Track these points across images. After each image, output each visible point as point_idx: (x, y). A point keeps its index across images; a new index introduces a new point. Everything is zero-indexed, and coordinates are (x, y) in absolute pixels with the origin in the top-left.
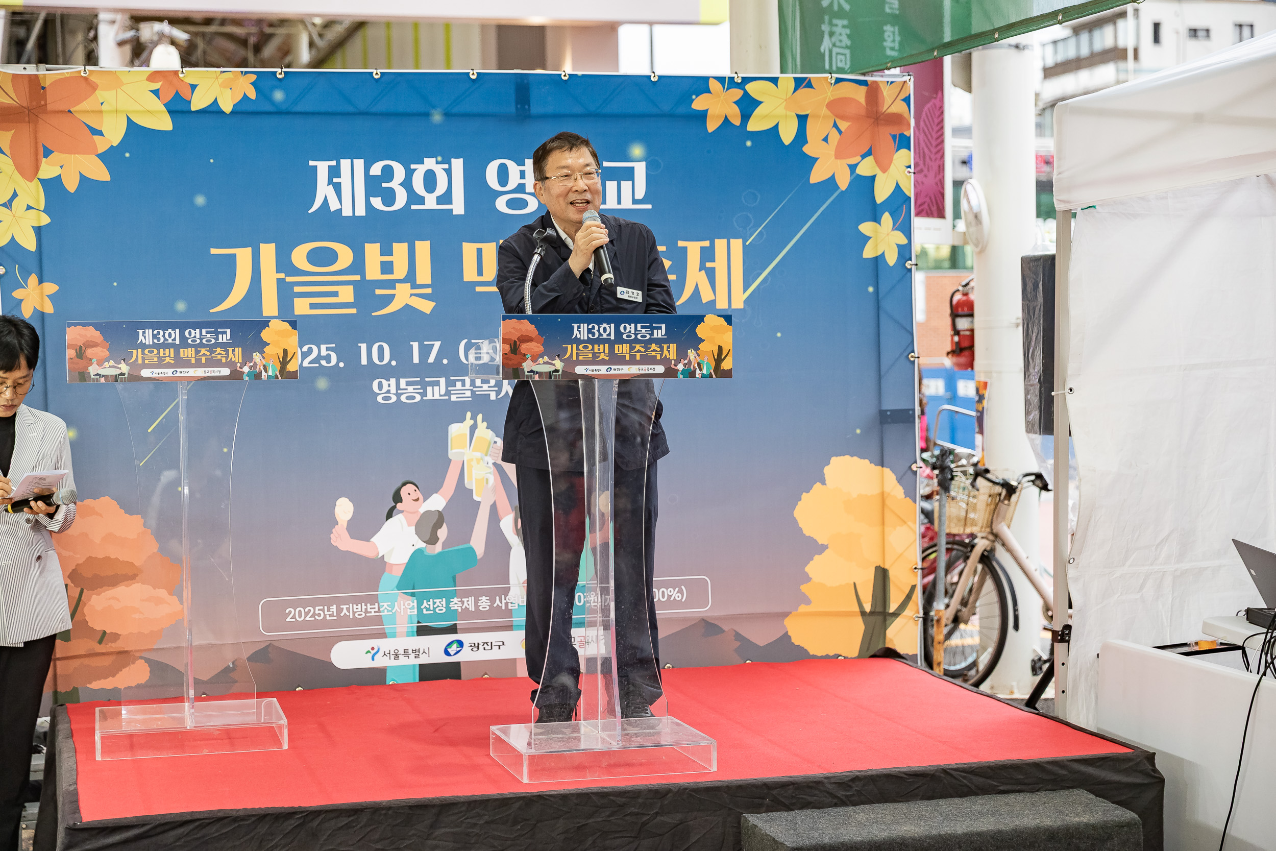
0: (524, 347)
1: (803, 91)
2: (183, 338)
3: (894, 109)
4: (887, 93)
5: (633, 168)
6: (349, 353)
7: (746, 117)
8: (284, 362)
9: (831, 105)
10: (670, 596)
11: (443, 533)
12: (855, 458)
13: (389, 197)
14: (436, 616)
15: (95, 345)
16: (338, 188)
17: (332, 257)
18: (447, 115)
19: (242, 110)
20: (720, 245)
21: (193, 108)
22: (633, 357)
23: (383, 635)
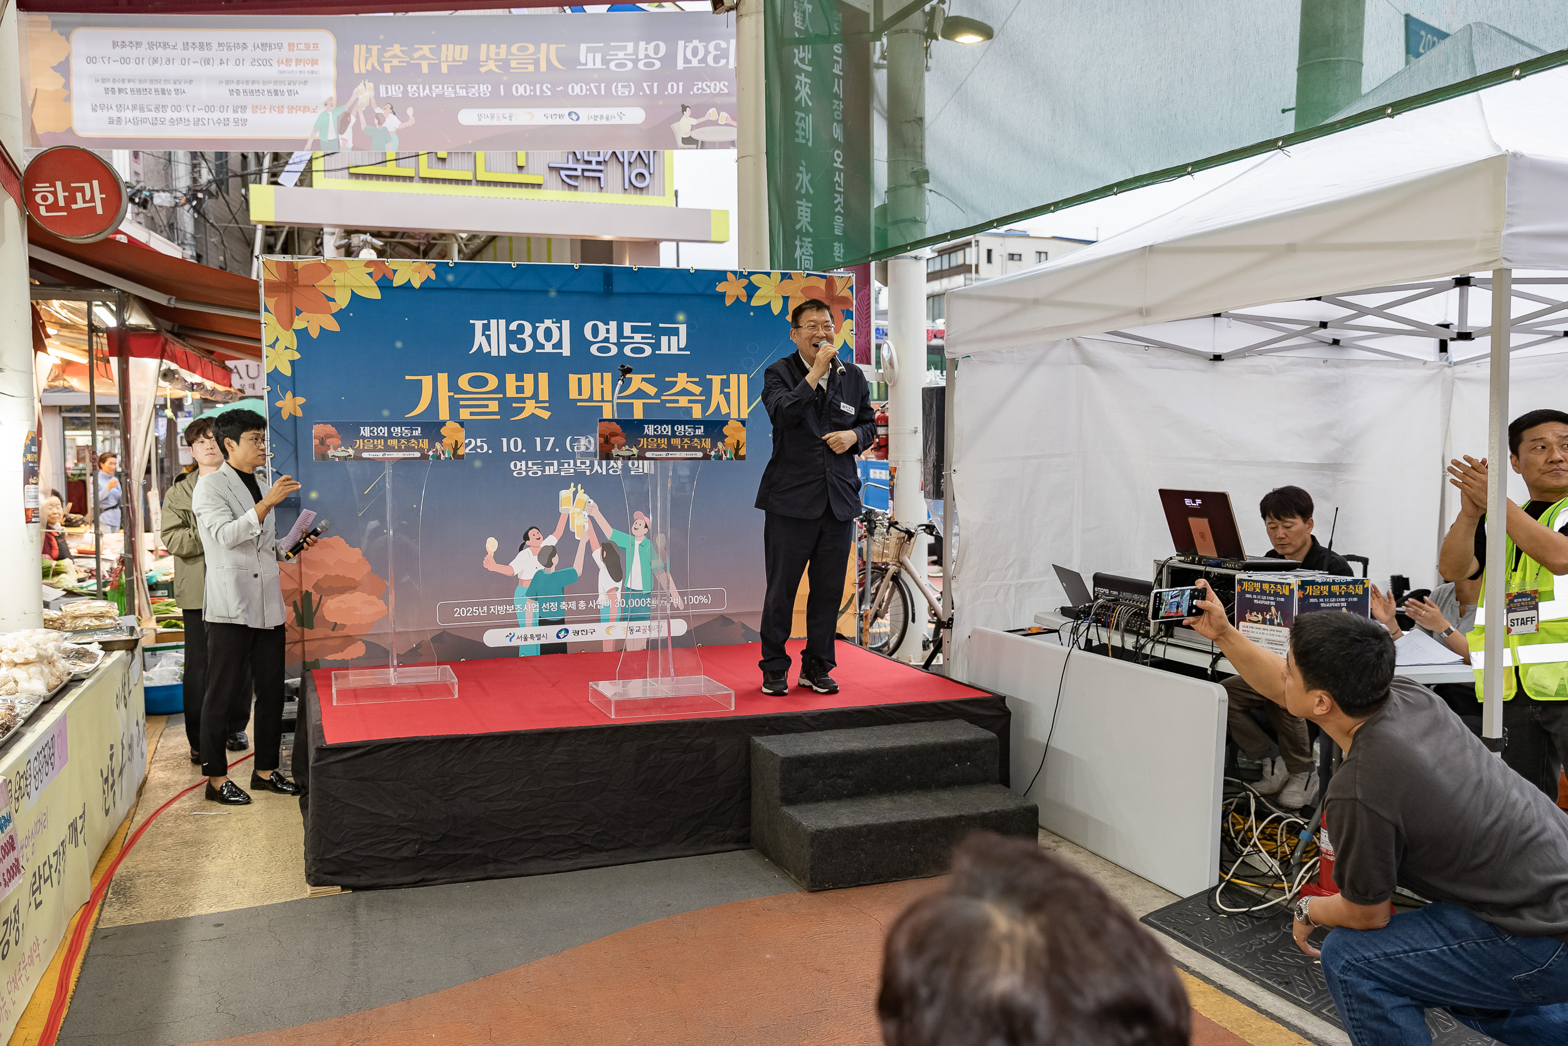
0: (613, 440)
1: (786, 281)
2: (389, 432)
3: (843, 294)
4: (839, 284)
6: (495, 445)
7: (750, 297)
8: (456, 449)
10: (700, 601)
11: (555, 560)
13: (522, 344)
14: (551, 613)
15: (332, 437)
16: (488, 338)
17: (484, 382)
18: (559, 292)
19: (426, 287)
20: (733, 377)
21: (395, 285)
22: (683, 447)
23: (517, 625)
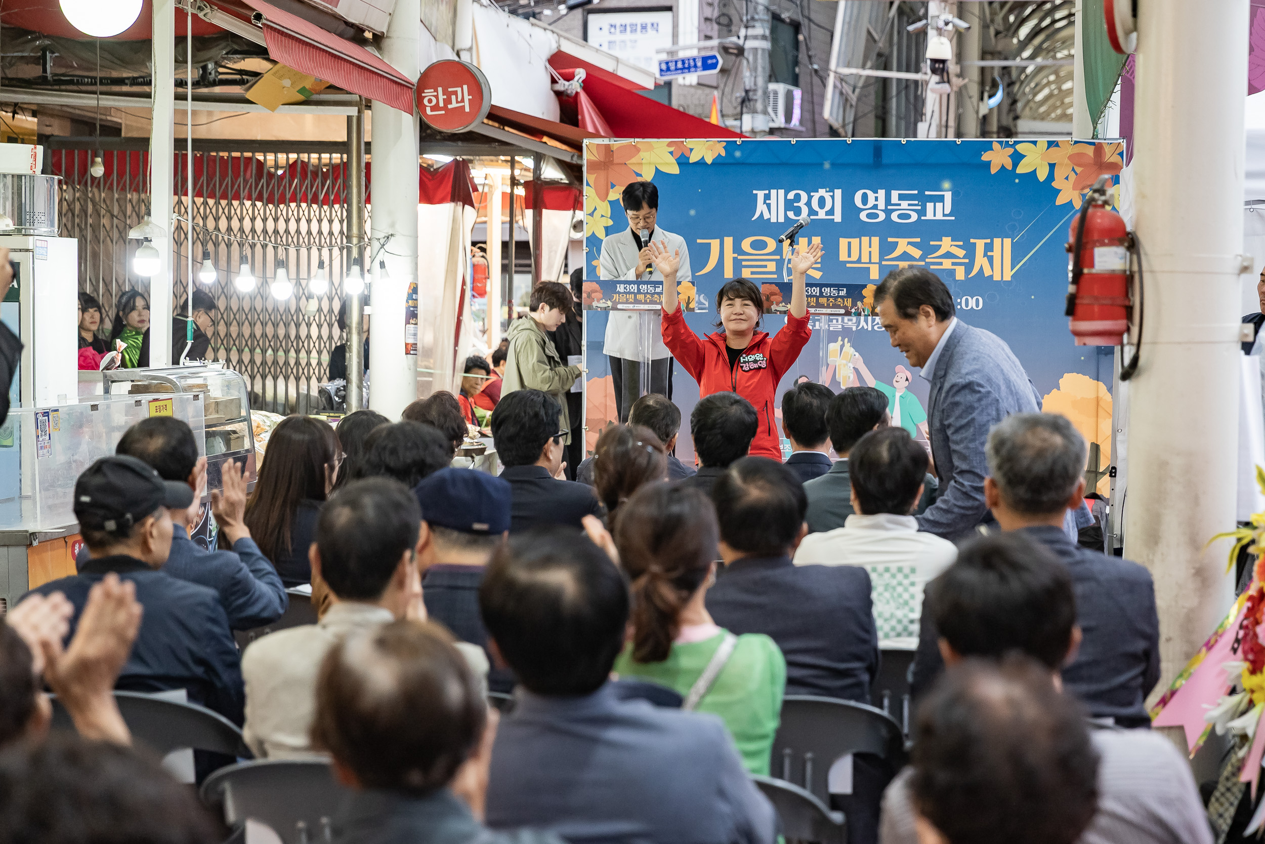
0: (773, 298)
1: (1052, 149)
2: (639, 289)
3: (1112, 160)
4: (1108, 150)
5: (943, 196)
7: (1015, 165)
8: (688, 303)
9: (1071, 158)
12: (1080, 375)
13: (798, 211)
15: (597, 292)
16: (769, 206)
17: (764, 245)
18: (833, 165)
19: (718, 163)
20: (997, 242)
21: (691, 162)
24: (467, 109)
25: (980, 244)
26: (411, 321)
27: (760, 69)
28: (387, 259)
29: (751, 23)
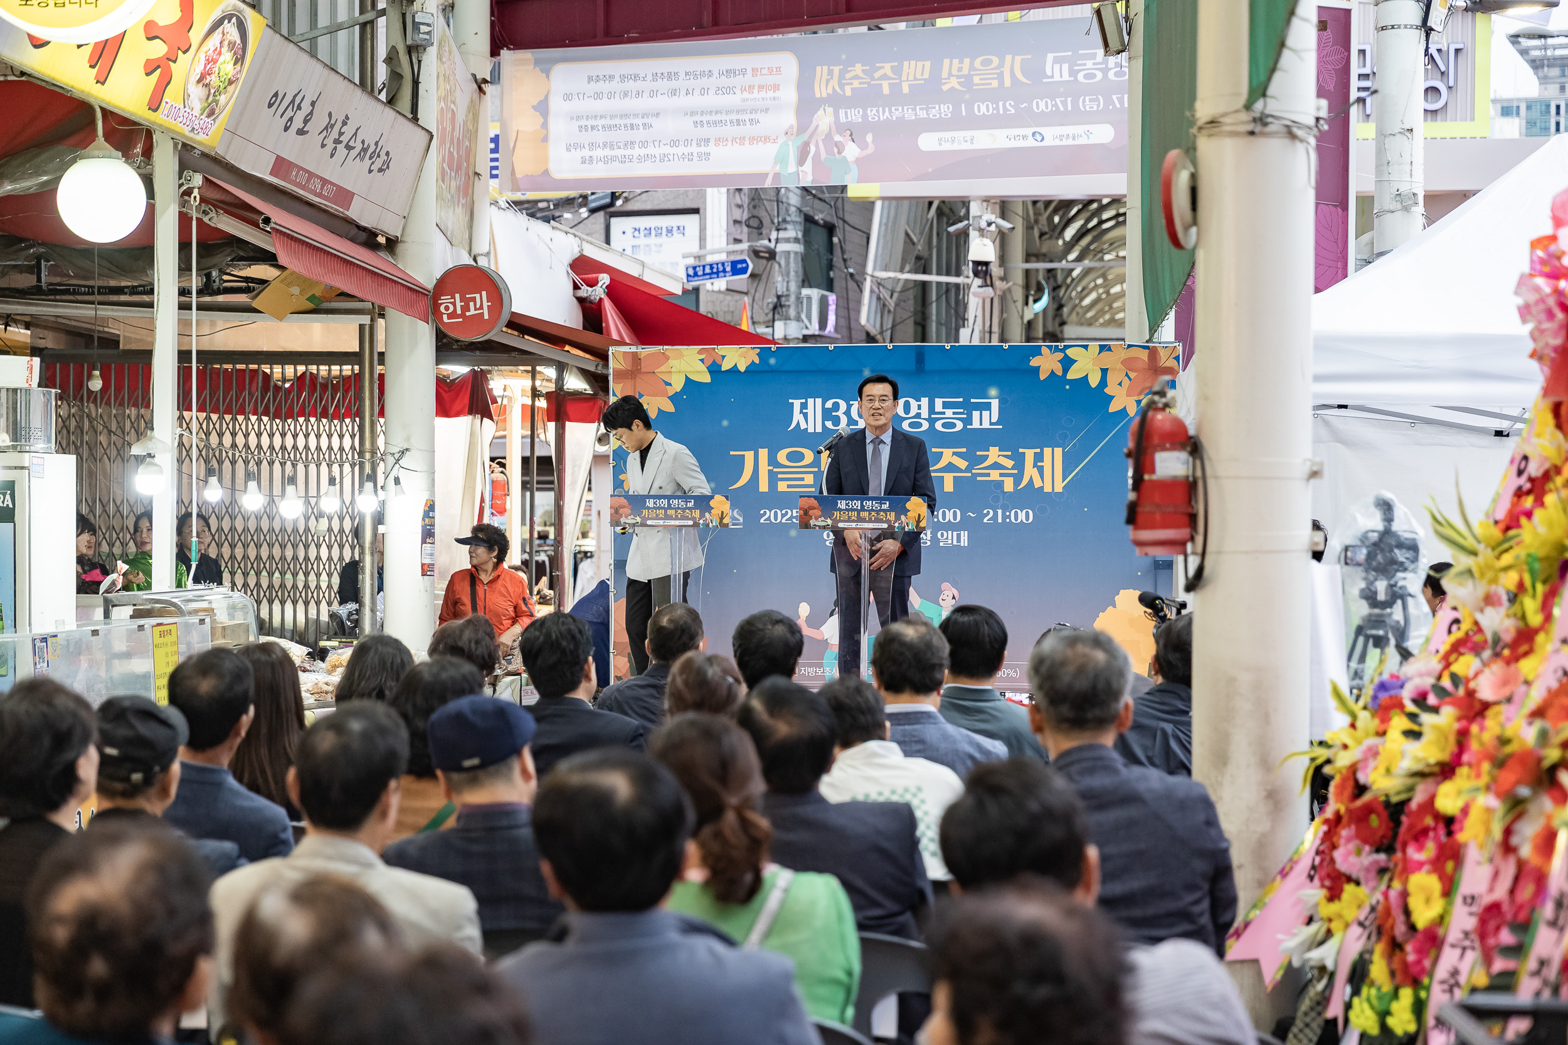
0: (811, 513)
1: (1105, 354)
2: (669, 504)
3: (1167, 364)
4: (1163, 354)
5: (990, 403)
7: (1066, 370)
8: (722, 518)
9: (1124, 362)
13: (836, 421)
15: (623, 507)
16: (806, 416)
17: (800, 457)
19: (752, 370)
20: (1047, 451)
21: (723, 370)
22: (870, 518)
24: (486, 317)
25: (1030, 454)
26: (428, 540)
27: (792, 273)
28: (402, 475)
29: (783, 226)
